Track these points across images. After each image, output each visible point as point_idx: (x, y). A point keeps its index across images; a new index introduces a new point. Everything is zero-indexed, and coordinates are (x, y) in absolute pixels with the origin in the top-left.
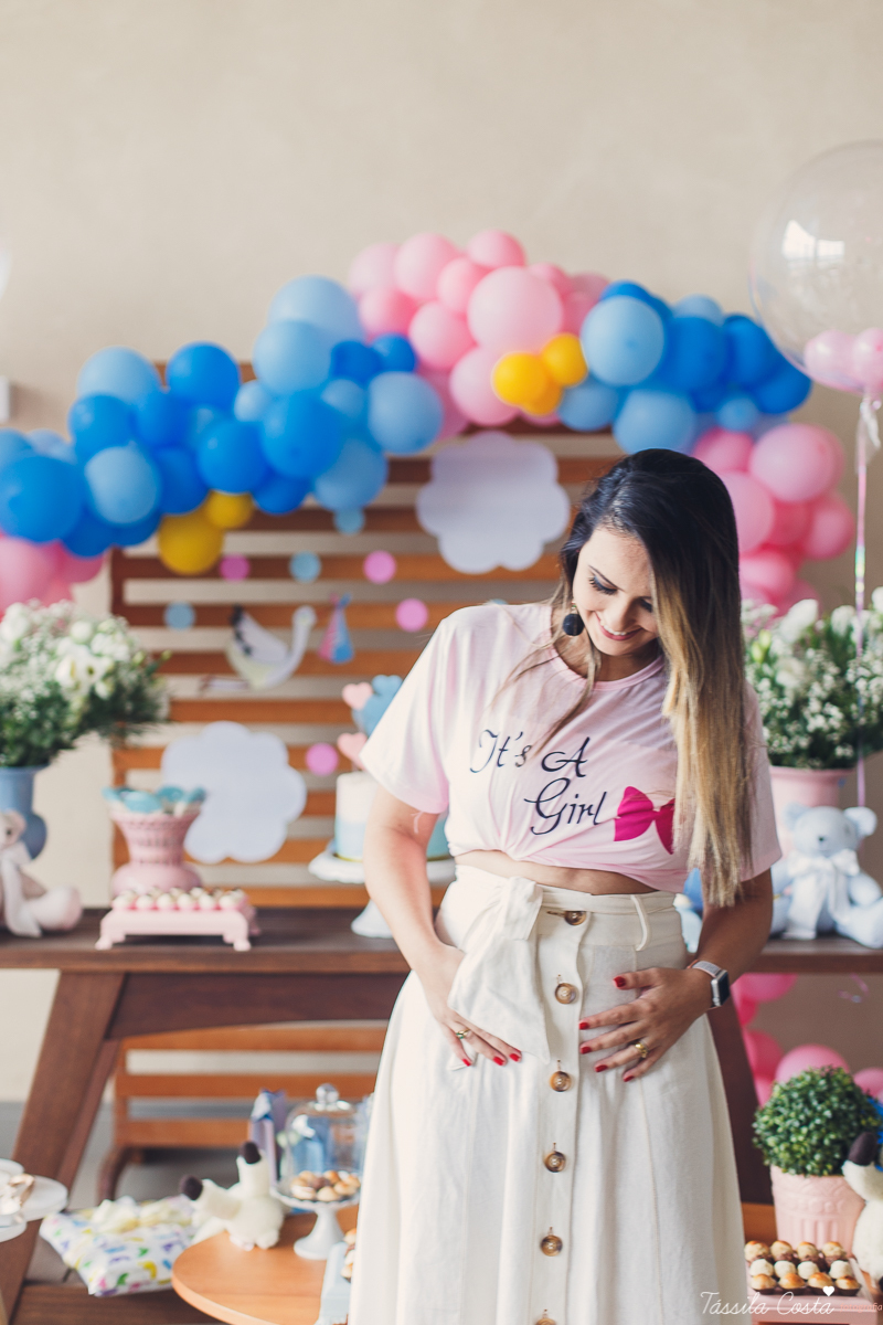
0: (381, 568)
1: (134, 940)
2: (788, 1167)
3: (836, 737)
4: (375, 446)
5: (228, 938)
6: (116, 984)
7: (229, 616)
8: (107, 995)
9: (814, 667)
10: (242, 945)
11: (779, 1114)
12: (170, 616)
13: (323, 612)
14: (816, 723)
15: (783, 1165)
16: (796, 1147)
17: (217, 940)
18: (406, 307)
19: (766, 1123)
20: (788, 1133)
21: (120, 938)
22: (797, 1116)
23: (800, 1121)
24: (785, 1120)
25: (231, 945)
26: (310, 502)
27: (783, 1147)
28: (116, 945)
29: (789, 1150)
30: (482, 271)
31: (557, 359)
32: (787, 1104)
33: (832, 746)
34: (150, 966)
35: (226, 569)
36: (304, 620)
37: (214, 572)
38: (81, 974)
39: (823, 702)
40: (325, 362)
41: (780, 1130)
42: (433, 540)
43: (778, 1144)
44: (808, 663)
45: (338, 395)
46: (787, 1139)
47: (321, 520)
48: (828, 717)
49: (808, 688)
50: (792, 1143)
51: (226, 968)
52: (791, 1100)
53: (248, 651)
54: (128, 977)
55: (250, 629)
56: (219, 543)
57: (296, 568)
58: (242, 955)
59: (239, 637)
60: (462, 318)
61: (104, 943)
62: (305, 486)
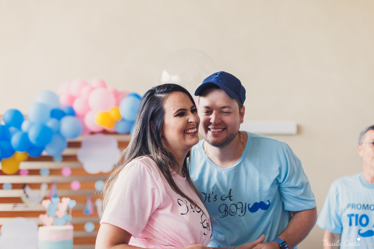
0: (67, 172)
4: (63, 138)
7: (23, 186)
12: (4, 186)
13: (50, 185)
18: (72, 99)
26: (44, 153)
30: (93, 89)
31: (113, 114)
35: (21, 172)
36: (44, 187)
37: (18, 173)
40: (48, 114)
42: (82, 164)
45: (51, 123)
47: (49, 159)
53: (27, 196)
55: (28, 189)
56: (18, 165)
57: (42, 172)
59: (25, 192)
60: (87, 102)
62: (42, 149)
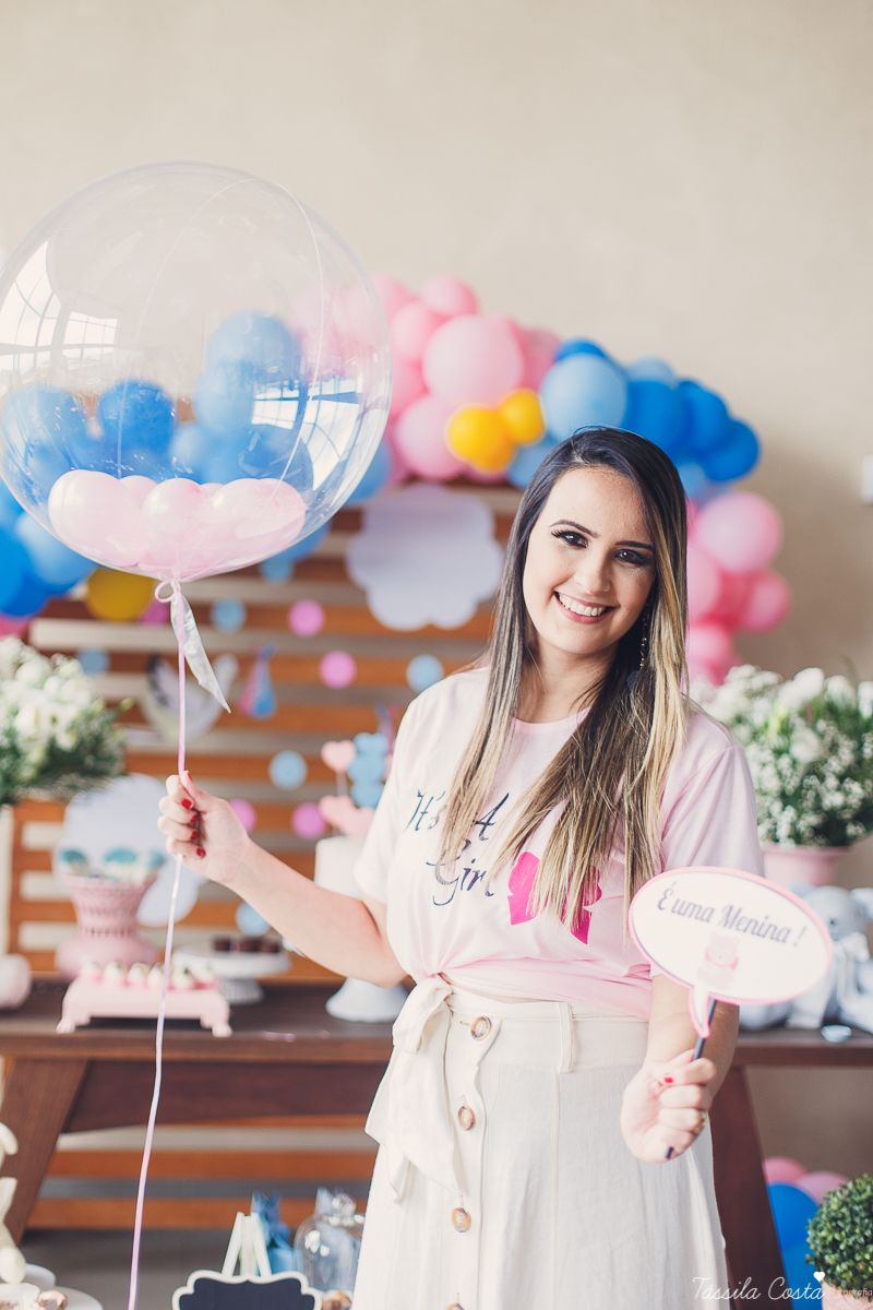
0: (307, 619)
1: (98, 1022)
2: (849, 1288)
3: (847, 815)
5: (206, 1022)
6: (79, 1072)
8: (69, 1082)
9: (828, 739)
10: (221, 1029)
11: (840, 1229)
14: (833, 800)
15: (843, 1284)
16: (861, 1267)
17: (194, 1024)
19: (824, 1238)
20: (851, 1251)
21: (84, 1019)
22: (862, 1233)
23: (865, 1237)
24: (848, 1236)
25: (210, 1030)
27: (844, 1266)
28: (79, 1028)
29: (852, 1269)
30: (441, 318)
31: (516, 415)
32: (849, 1220)
33: (843, 825)
34: (118, 1053)
36: (224, 671)
38: (38, 1061)
39: (841, 778)
41: (842, 1247)
42: (362, 593)
43: (839, 1262)
44: (821, 736)
46: (851, 1256)
48: (847, 793)
49: (824, 761)
50: (856, 1262)
51: (204, 1055)
52: (853, 1213)
53: (163, 701)
54: (92, 1064)
55: (166, 677)
57: (217, 615)
58: (222, 1042)
59: (154, 686)
61: (65, 1026)
